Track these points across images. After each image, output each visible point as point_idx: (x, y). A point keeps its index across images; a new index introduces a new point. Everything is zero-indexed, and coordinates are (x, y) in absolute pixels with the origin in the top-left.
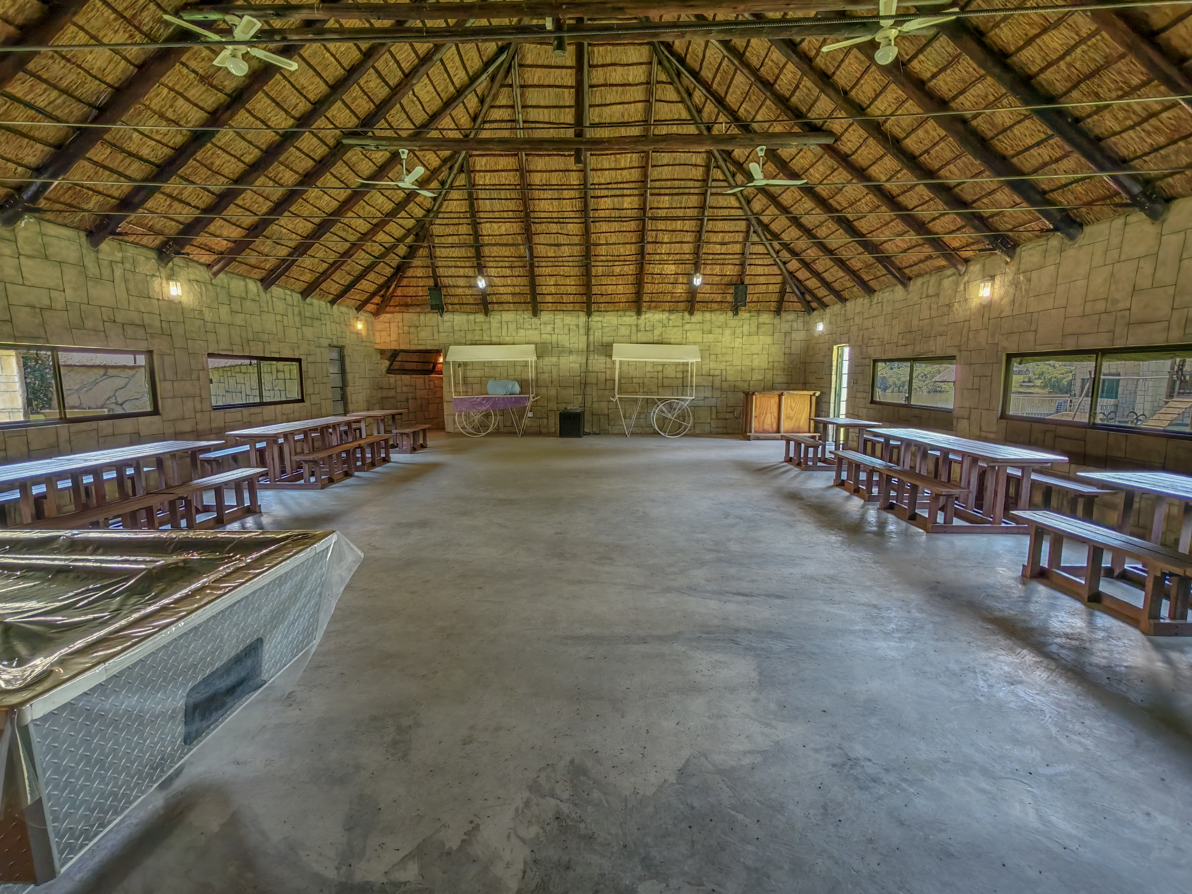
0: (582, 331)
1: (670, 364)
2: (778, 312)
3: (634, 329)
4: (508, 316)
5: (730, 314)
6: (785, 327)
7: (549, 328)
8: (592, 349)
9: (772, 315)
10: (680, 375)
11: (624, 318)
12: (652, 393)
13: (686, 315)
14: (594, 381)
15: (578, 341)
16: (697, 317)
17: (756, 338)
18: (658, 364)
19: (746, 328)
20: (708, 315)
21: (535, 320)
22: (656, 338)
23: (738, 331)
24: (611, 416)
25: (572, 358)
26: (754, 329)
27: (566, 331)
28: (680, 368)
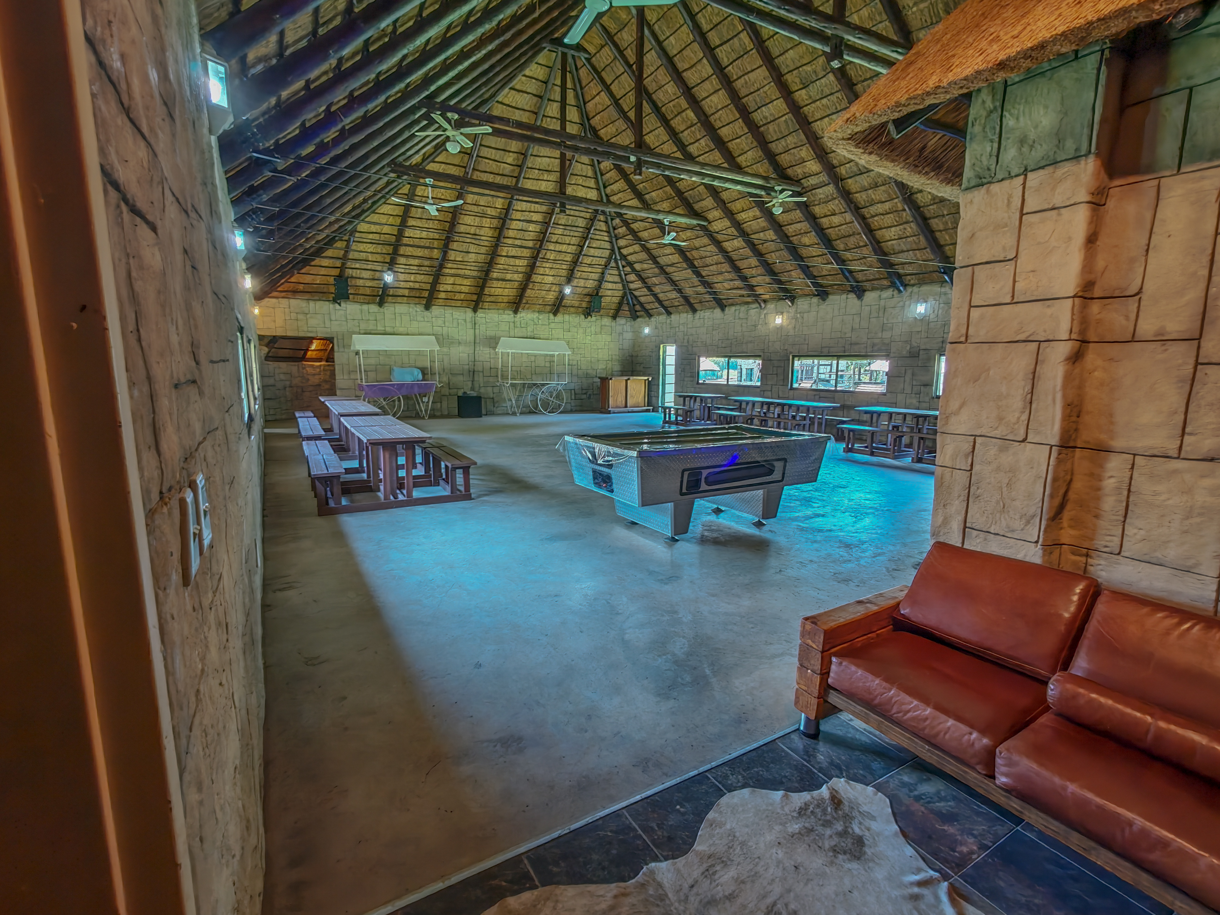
0: (469, 325)
1: (541, 355)
2: (614, 317)
3: (512, 325)
4: (401, 308)
5: (583, 317)
6: (619, 329)
7: (440, 322)
8: (477, 341)
9: (610, 319)
10: (548, 365)
11: (504, 316)
12: (527, 379)
13: (551, 316)
14: (480, 369)
15: (468, 335)
16: (560, 317)
17: (600, 336)
18: (532, 355)
19: (593, 328)
20: (567, 317)
21: (427, 313)
22: (529, 334)
23: (588, 330)
24: (496, 399)
25: (461, 348)
26: (598, 329)
27: (455, 325)
28: (548, 359)
